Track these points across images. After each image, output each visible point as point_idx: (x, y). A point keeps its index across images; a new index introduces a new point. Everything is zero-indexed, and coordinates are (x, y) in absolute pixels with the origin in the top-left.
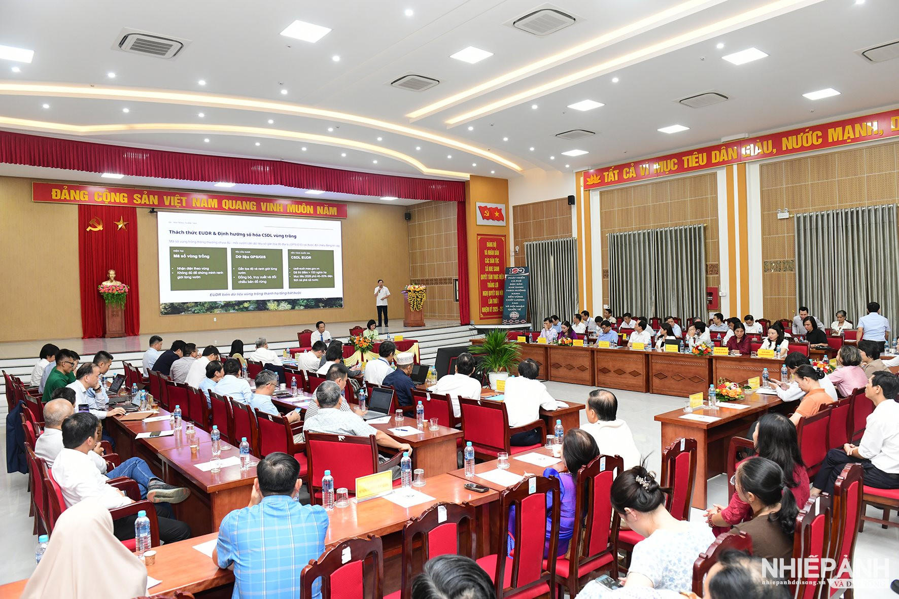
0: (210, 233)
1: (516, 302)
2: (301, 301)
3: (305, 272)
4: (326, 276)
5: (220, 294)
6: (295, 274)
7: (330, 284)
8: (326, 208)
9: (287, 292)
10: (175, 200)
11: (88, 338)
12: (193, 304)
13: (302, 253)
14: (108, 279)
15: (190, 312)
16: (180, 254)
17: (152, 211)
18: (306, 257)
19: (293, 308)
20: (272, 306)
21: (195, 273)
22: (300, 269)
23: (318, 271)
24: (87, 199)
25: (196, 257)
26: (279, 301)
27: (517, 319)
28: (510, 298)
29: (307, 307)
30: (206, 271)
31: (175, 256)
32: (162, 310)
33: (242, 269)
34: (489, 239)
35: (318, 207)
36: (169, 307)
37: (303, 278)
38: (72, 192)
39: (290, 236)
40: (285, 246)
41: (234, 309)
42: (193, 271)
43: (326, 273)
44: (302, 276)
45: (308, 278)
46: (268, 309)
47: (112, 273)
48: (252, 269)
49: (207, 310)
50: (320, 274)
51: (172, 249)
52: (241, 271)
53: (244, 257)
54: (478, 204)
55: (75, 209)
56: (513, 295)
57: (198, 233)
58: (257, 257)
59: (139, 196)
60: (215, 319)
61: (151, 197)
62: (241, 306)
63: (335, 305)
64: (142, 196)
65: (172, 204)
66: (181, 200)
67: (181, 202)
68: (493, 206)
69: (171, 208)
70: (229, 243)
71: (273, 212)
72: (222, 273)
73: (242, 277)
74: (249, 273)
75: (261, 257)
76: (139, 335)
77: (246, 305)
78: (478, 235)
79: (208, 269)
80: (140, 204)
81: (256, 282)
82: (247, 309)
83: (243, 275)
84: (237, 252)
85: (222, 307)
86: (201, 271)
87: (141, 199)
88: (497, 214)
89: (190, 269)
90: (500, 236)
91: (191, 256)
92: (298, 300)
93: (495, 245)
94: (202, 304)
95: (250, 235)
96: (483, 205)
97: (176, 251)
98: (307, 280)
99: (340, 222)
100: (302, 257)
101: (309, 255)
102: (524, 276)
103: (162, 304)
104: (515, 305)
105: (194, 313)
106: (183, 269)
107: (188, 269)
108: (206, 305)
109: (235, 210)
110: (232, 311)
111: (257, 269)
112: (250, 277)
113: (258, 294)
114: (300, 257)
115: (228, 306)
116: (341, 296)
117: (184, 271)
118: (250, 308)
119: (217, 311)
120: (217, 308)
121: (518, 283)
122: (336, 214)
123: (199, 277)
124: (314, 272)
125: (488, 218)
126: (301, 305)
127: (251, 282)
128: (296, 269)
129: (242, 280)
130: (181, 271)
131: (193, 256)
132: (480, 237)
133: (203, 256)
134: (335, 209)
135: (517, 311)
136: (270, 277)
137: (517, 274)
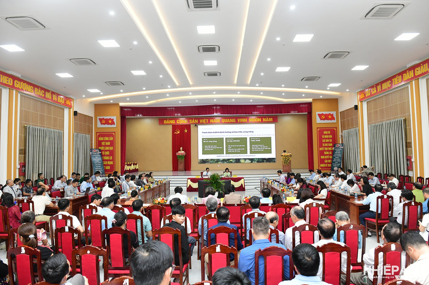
0: (217, 132)
1: (337, 162)
2: (255, 159)
3: (257, 147)
4: (267, 149)
5: (221, 156)
6: (253, 148)
7: (270, 152)
8: (267, 119)
9: (249, 155)
10: (204, 121)
11: (174, 171)
12: (210, 160)
13: (256, 139)
14: (180, 150)
15: (209, 163)
16: (206, 141)
17: (196, 125)
18: (258, 140)
19: (252, 162)
20: (242, 161)
21: (211, 148)
22: (255, 145)
23: (263, 146)
24: (174, 123)
25: (212, 142)
26: (245, 159)
27: (336, 171)
28: (334, 160)
29: (258, 162)
30: (215, 147)
31: (204, 142)
32: (199, 162)
33: (230, 146)
34: (325, 130)
35: (263, 119)
36: (202, 161)
37: (256, 150)
38: (170, 121)
39: (250, 132)
40: (248, 136)
41: (226, 162)
42: (211, 147)
43: (267, 147)
44: (256, 149)
45: (259, 149)
46: (240, 162)
47: (181, 148)
48: (234, 146)
49: (216, 162)
50: (265, 148)
51: (203, 139)
52: (229, 147)
53: (230, 141)
54: (317, 113)
55: (171, 126)
56: (336, 158)
57: (212, 132)
58: (236, 141)
59: (191, 120)
60: (219, 166)
61: (196, 120)
62: (229, 161)
63: (272, 161)
64: (192, 120)
65: (203, 122)
66: (206, 120)
67: (206, 121)
68: (328, 113)
69: (203, 124)
70: (225, 136)
71: (243, 122)
72: (222, 148)
73: (230, 149)
74: (232, 148)
75: (238, 141)
76: (190, 171)
77: (231, 160)
78: (317, 128)
79: (216, 146)
80: (192, 123)
81: (236, 151)
82: (231, 162)
83: (230, 148)
84: (227, 139)
85: (222, 161)
86: (214, 147)
87: (192, 121)
88: (330, 117)
89: (210, 146)
90: (333, 128)
91: (210, 142)
92: (254, 159)
93: (329, 132)
94: (214, 160)
95: (233, 132)
96: (321, 113)
97: (205, 140)
98: (258, 150)
99: (274, 124)
100: (256, 141)
101: (259, 140)
102: (341, 148)
103: (199, 160)
104: (336, 163)
105: (211, 163)
106: (207, 146)
107: (209, 146)
108: (215, 160)
109: (227, 122)
110: (225, 163)
111: (236, 146)
112: (233, 149)
113: (236, 156)
114: (255, 140)
115: (224, 161)
116: (275, 157)
117: (207, 147)
118: (233, 162)
119: (219, 163)
120: (220, 161)
121: (338, 152)
122: (272, 121)
123: (213, 149)
124: (262, 147)
125: (324, 119)
126: (255, 161)
127: (233, 151)
128: (253, 145)
129: (230, 150)
130: (206, 147)
131: (211, 141)
132: (319, 129)
133: (214, 141)
134: (272, 119)
135: (337, 167)
136: (241, 149)
137: (338, 147)
